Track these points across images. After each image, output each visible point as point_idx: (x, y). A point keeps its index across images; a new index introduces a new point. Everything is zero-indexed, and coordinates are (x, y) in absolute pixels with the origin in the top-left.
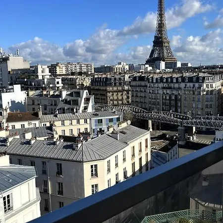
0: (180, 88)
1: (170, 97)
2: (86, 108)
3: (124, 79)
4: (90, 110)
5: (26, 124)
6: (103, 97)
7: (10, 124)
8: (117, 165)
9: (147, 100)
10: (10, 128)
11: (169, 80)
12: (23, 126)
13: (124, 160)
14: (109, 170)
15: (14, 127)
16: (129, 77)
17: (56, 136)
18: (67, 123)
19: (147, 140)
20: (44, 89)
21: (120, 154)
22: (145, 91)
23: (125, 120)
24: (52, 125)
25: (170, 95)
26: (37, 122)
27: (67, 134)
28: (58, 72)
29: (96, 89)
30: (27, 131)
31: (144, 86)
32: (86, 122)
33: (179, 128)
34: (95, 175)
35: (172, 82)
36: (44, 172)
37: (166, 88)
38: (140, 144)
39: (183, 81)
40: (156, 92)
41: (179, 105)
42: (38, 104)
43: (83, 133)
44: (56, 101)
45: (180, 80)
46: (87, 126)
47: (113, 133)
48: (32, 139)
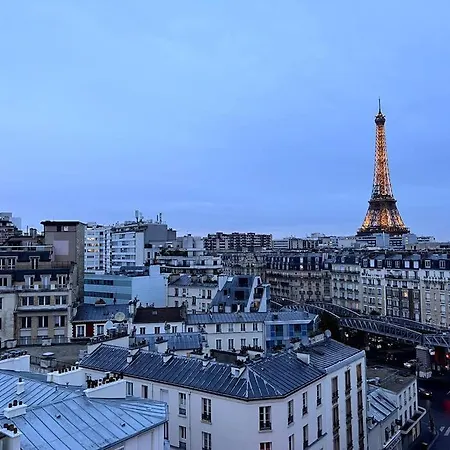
0: (417, 279)
1: (400, 293)
2: (256, 305)
3: (321, 259)
4: (263, 308)
5: (162, 326)
6: (285, 288)
7: (139, 327)
8: (305, 410)
9: (360, 296)
10: (138, 332)
11: (397, 263)
12: (157, 330)
13: (319, 402)
14: (291, 419)
15: (143, 330)
16: (329, 258)
17: (206, 351)
18: (225, 328)
19: (359, 367)
21: (311, 390)
22: (356, 281)
23: (322, 329)
24: (202, 331)
25: (400, 289)
26: (179, 325)
27: (225, 348)
28: (218, 247)
29: (275, 275)
30: (160, 341)
31: (354, 273)
32: (255, 328)
33: (418, 347)
34: (266, 426)
35: (402, 267)
36: (182, 412)
37: (393, 277)
38: (348, 373)
39: (422, 266)
40: (376, 283)
41: (416, 306)
42: (184, 296)
43: (250, 349)
44: (210, 292)
45: (416, 265)
46: (257, 336)
47: (299, 351)
48: (167, 353)
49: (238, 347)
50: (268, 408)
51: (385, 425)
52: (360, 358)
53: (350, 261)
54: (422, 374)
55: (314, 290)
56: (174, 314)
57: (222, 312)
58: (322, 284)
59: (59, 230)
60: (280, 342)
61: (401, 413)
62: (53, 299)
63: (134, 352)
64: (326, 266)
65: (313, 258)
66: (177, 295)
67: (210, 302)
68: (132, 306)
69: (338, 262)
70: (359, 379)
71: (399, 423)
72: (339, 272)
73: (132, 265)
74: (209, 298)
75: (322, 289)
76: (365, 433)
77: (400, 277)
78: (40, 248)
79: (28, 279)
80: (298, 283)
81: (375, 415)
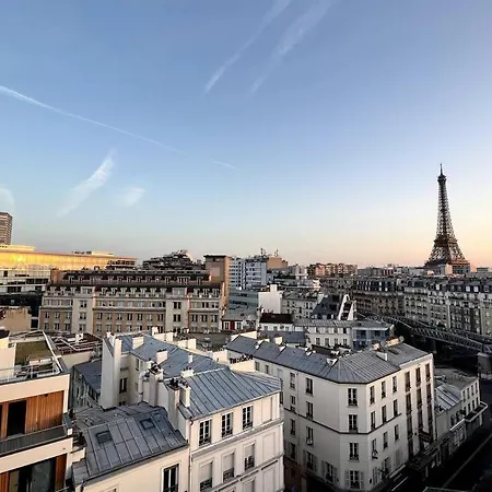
0: (477, 300)
1: (463, 310)
2: (346, 315)
3: (395, 283)
4: (351, 317)
5: (278, 326)
6: (368, 304)
7: (263, 325)
8: (384, 394)
9: (428, 312)
10: (263, 329)
11: (459, 288)
12: (275, 328)
13: (395, 389)
14: (372, 400)
15: (266, 328)
16: (402, 282)
17: (309, 345)
18: (322, 330)
19: (428, 365)
21: (389, 380)
22: (424, 300)
23: (397, 335)
24: (306, 331)
26: (290, 326)
27: (323, 344)
28: (317, 273)
29: (360, 294)
30: (277, 335)
31: (423, 294)
32: (345, 332)
33: (479, 354)
34: (353, 402)
35: (464, 291)
36: (292, 386)
37: (454, 298)
38: (418, 370)
40: (441, 302)
41: (477, 322)
42: (293, 306)
43: (340, 345)
44: (311, 305)
45: (476, 290)
46: (346, 337)
47: (378, 350)
48: (281, 345)
49: (332, 344)
50: (355, 391)
51: (450, 413)
52: (429, 359)
53: (418, 285)
54: (483, 376)
55: (390, 306)
56: (285, 318)
57: (320, 318)
58: (396, 302)
59: (214, 261)
60: (364, 342)
61: (465, 405)
62: (210, 305)
63: (260, 342)
64: (400, 288)
65: (389, 283)
66: (288, 305)
67: (312, 311)
68: (259, 312)
69: (410, 285)
70: (428, 376)
71: (463, 412)
72: (410, 293)
73: (258, 284)
74: (311, 308)
75: (396, 306)
76: (434, 417)
77: (462, 298)
78: (202, 271)
79: (196, 291)
80: (378, 301)
81: (442, 404)
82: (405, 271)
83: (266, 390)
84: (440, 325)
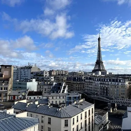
0: (108, 84)
1: (104, 88)
2: (64, 91)
3: (82, 78)
4: (66, 92)
6: (72, 86)
8: (77, 121)
9: (93, 89)
11: (103, 80)
12: (35, 98)
13: (81, 118)
14: (73, 123)
15: (30, 98)
16: (84, 78)
17: (49, 104)
18: (54, 98)
19: (92, 109)
20: (45, 81)
21: (79, 115)
22: (92, 85)
23: (82, 98)
24: (48, 98)
26: (41, 96)
27: (54, 103)
28: (52, 74)
29: (69, 82)
30: (36, 101)
31: (91, 82)
33: (108, 104)
35: (105, 81)
36: (42, 122)
37: (102, 84)
38: (89, 111)
39: (110, 81)
40: (97, 85)
41: (108, 92)
42: (43, 88)
43: (62, 103)
44: (50, 87)
45: (108, 80)
46: (64, 100)
47: (76, 104)
48: (38, 105)
49: (58, 103)
50: (67, 120)
51: (99, 125)
52: (93, 106)
53: (90, 79)
56: (39, 93)
57: (53, 92)
58: (82, 85)
59: (6, 68)
60: (70, 102)
61: (103, 122)
62: (3, 88)
63: (28, 104)
64: (83, 80)
65: (80, 78)
66: (40, 88)
67: (50, 90)
68: (27, 91)
69: (87, 78)
71: (103, 124)
72: (87, 82)
73: (27, 79)
74: (50, 89)
75: (82, 87)
76: (94, 127)
80: (75, 85)
81: (96, 122)
82: (85, 73)
83: (33, 124)
84: (97, 94)
